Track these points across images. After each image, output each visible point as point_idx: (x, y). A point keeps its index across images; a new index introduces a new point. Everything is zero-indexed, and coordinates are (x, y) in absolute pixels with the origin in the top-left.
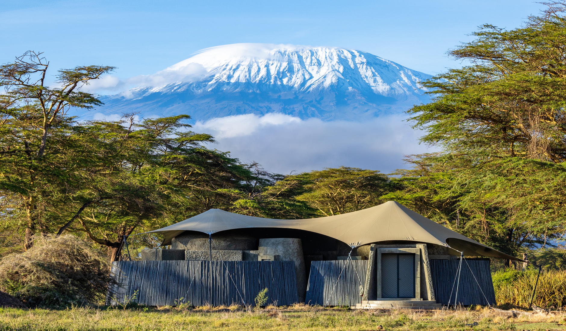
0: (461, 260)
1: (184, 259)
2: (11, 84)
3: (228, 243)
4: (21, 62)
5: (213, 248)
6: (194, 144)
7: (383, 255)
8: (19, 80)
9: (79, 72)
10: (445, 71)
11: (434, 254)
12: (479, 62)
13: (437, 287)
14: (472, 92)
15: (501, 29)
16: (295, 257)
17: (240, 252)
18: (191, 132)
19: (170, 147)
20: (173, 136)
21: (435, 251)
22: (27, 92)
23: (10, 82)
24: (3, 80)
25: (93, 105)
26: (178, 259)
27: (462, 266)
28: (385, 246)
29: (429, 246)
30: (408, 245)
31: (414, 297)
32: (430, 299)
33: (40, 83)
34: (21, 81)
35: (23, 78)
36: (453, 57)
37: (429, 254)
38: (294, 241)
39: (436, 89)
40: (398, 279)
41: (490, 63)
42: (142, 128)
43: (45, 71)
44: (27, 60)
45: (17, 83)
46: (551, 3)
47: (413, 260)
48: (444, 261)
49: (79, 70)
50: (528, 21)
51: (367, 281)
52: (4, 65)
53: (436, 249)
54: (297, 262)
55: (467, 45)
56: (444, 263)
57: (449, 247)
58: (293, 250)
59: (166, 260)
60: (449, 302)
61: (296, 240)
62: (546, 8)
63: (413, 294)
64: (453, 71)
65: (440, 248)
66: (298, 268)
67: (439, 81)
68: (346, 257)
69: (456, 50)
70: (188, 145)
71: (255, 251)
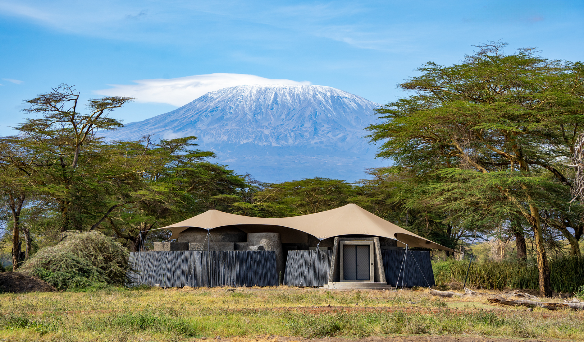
0: (406, 250)
1: (188, 249)
2: (48, 110)
3: (223, 237)
4: (55, 93)
5: (211, 240)
6: (200, 159)
7: (345, 246)
8: (55, 107)
9: (105, 101)
10: (395, 100)
11: (385, 245)
12: (423, 93)
13: (388, 272)
14: (417, 117)
15: (441, 66)
16: (275, 247)
17: (233, 243)
18: (197, 150)
19: (182, 162)
20: (184, 153)
21: (386, 243)
22: (62, 117)
23: (48, 108)
24: (41, 106)
25: (116, 127)
26: (183, 250)
27: (407, 255)
28: (346, 239)
29: (382, 239)
30: (364, 238)
31: (369, 280)
32: (382, 282)
33: (72, 110)
34: (56, 108)
35: (59, 105)
36: (401, 89)
37: (381, 245)
38: (274, 235)
39: (388, 114)
40: (357, 265)
41: (431, 94)
42: (159, 147)
43: (76, 100)
44: (61, 91)
45: (53, 109)
46: (483, 45)
47: (368, 250)
48: (393, 251)
49: (105, 100)
50: (464, 60)
51: (332, 267)
52: (42, 94)
53: (387, 241)
54: (277, 252)
55: (413, 79)
56: (393, 252)
57: (397, 240)
58: (273, 242)
59: (174, 250)
60: (397, 284)
61: (276, 234)
62: (479, 50)
63: (368, 277)
64: (402, 100)
65: (390, 241)
66: (278, 257)
67: (389, 108)
68: (315, 247)
69: (404, 83)
70: (196, 160)
71: (244, 243)
